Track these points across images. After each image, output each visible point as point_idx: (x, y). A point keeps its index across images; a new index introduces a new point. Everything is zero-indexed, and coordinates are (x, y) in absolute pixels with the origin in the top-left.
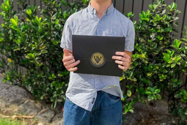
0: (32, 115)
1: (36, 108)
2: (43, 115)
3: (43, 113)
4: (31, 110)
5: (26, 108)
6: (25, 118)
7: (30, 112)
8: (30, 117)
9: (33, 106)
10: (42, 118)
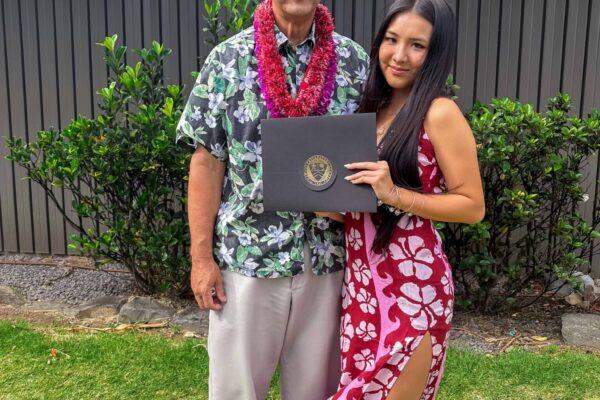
0: (161, 322)
1: (163, 307)
2: (190, 317)
3: (185, 314)
4: (153, 311)
5: (141, 309)
6: (147, 329)
7: (154, 314)
8: (157, 325)
9: (155, 305)
10: (190, 322)
